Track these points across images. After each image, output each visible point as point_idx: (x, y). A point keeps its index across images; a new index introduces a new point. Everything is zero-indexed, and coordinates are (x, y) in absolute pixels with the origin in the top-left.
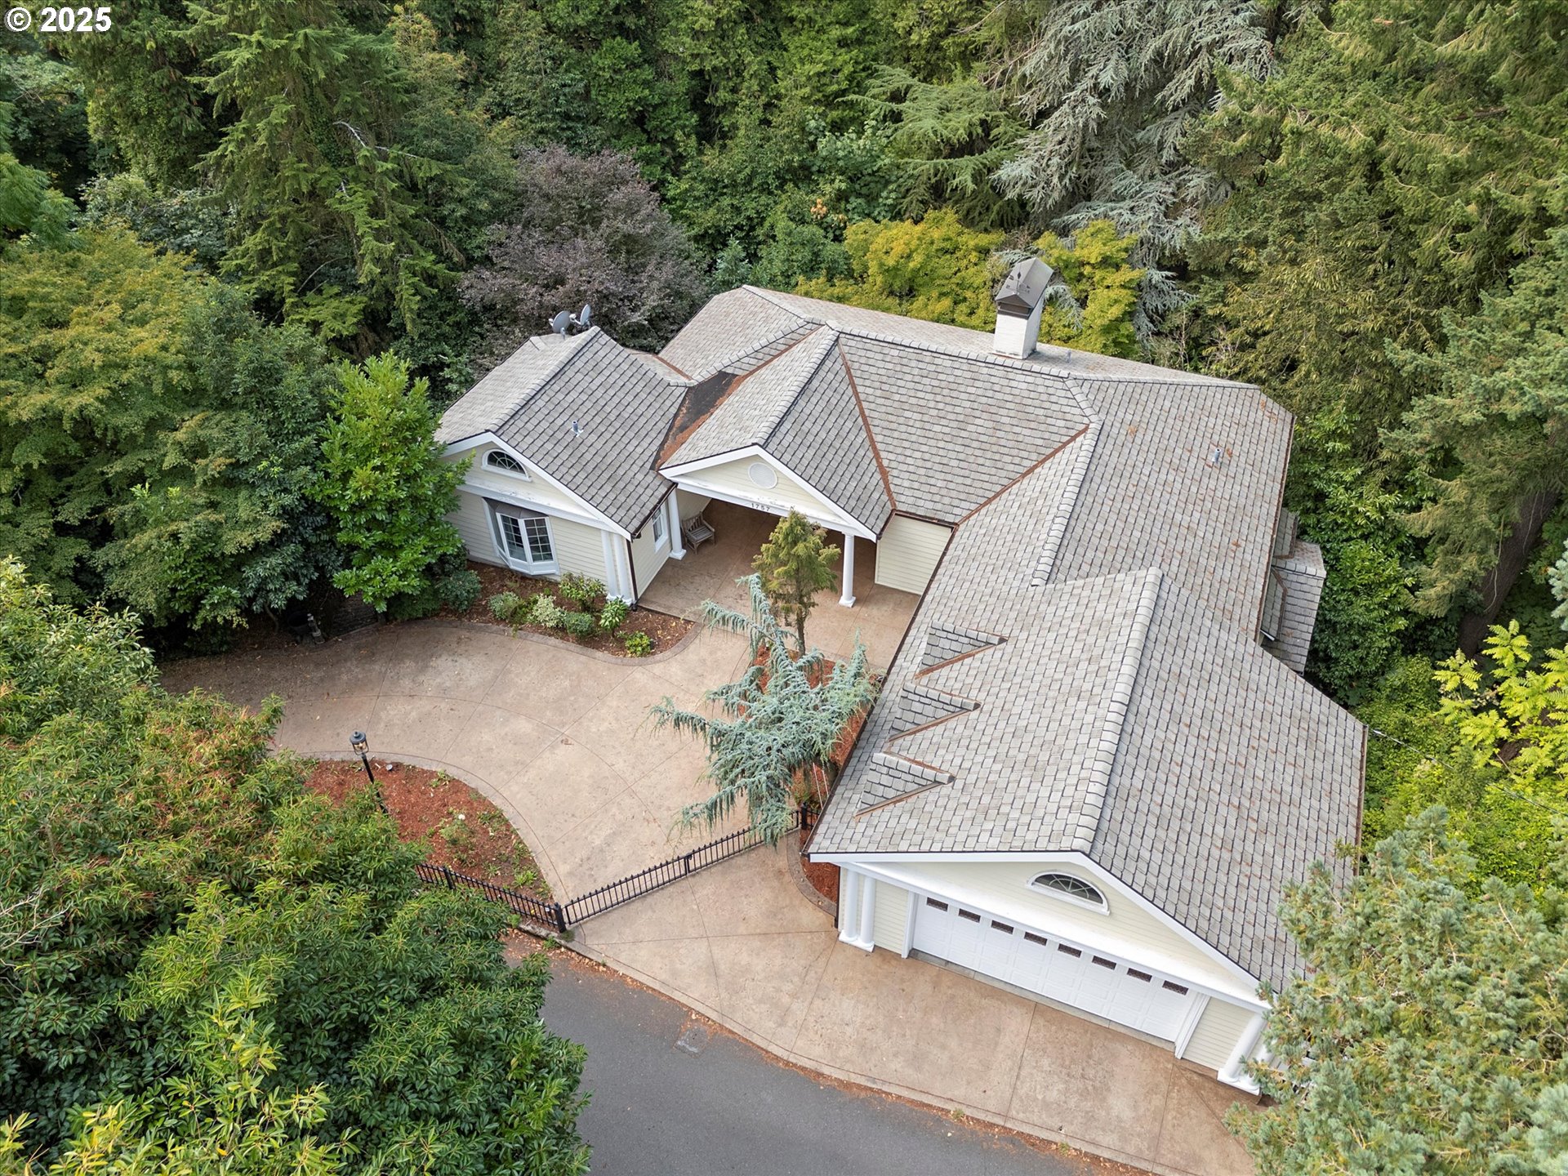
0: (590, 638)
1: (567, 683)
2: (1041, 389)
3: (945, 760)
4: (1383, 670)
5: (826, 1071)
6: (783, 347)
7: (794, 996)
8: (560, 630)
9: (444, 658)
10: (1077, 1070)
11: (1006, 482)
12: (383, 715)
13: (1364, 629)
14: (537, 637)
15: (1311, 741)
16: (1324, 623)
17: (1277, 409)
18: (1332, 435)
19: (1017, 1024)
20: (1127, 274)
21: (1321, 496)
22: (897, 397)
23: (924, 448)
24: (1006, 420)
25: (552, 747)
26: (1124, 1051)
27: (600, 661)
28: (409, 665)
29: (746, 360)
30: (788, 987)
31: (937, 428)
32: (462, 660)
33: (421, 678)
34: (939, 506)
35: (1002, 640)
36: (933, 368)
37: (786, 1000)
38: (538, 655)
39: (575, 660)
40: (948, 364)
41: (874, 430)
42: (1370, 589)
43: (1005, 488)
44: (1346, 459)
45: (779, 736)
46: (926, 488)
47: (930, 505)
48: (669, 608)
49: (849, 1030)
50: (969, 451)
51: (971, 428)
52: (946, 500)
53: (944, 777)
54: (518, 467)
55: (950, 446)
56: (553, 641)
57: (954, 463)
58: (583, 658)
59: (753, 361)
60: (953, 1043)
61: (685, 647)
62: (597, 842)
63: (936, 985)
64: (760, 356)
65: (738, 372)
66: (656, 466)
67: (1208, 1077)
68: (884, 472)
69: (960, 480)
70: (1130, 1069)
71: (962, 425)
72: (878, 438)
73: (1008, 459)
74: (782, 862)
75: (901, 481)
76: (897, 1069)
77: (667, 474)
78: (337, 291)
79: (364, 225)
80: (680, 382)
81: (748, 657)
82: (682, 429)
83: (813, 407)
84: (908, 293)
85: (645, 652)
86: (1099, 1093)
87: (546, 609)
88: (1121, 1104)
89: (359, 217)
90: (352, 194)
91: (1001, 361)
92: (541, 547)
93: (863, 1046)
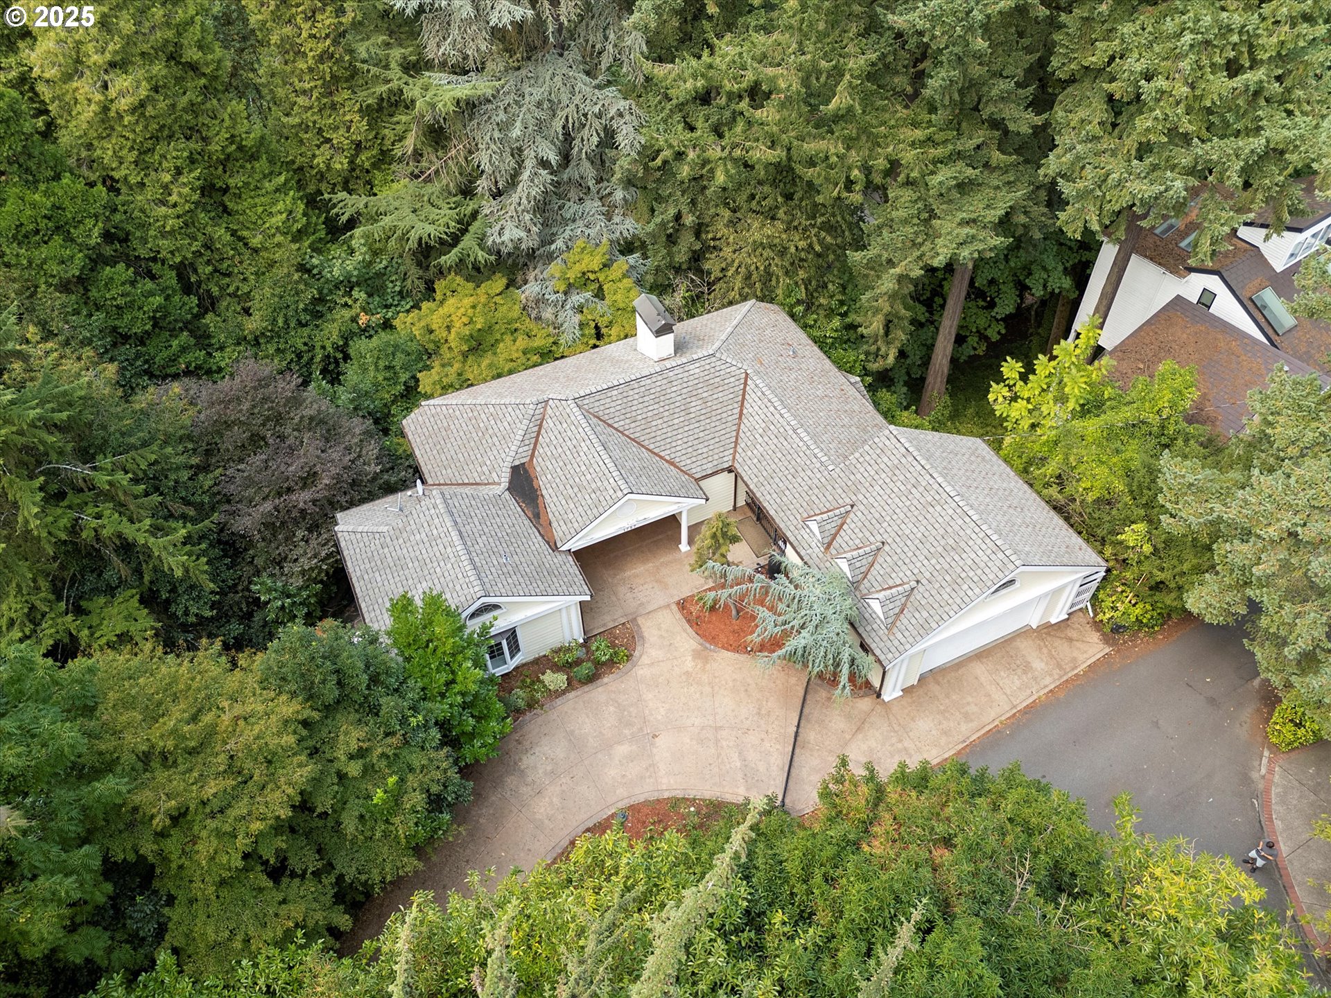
0: (592, 678)
1: (612, 709)
2: (707, 367)
3: (904, 574)
5: (946, 756)
6: (536, 429)
7: (900, 741)
8: (571, 685)
9: (524, 758)
10: (1014, 666)
11: (735, 428)
12: (538, 816)
14: (559, 701)
17: (770, 306)
19: (979, 669)
20: (619, 269)
22: (639, 417)
23: (680, 436)
24: (705, 395)
25: (652, 744)
27: (610, 683)
28: (511, 781)
29: (521, 450)
30: (894, 740)
31: (676, 421)
32: (537, 750)
33: (529, 779)
34: (715, 463)
35: (852, 506)
36: (643, 389)
37: (900, 746)
38: (574, 709)
39: (599, 693)
40: (649, 381)
41: (646, 443)
43: (738, 431)
46: (700, 457)
47: (710, 465)
48: (604, 625)
49: (934, 732)
50: (703, 423)
51: (692, 410)
52: (716, 457)
53: (913, 584)
54: (496, 607)
55: (692, 427)
56: (570, 696)
57: (701, 434)
58: (600, 689)
59: (526, 448)
60: (970, 699)
61: (643, 637)
62: (738, 764)
63: (938, 683)
64: (527, 442)
65: (523, 461)
66: (555, 548)
68: (672, 464)
69: (712, 442)
70: (1026, 648)
71: (687, 411)
72: (651, 447)
73: (724, 415)
75: (685, 462)
76: (965, 728)
77: (564, 548)
78: (102, 600)
79: (138, 533)
80: (498, 490)
81: (679, 615)
82: (537, 516)
83: (616, 454)
84: (478, 345)
85: (629, 657)
86: (1027, 667)
87: (555, 680)
88: (1038, 665)
89: (129, 530)
90: (98, 516)
91: (668, 364)
92: (515, 648)
93: (945, 733)
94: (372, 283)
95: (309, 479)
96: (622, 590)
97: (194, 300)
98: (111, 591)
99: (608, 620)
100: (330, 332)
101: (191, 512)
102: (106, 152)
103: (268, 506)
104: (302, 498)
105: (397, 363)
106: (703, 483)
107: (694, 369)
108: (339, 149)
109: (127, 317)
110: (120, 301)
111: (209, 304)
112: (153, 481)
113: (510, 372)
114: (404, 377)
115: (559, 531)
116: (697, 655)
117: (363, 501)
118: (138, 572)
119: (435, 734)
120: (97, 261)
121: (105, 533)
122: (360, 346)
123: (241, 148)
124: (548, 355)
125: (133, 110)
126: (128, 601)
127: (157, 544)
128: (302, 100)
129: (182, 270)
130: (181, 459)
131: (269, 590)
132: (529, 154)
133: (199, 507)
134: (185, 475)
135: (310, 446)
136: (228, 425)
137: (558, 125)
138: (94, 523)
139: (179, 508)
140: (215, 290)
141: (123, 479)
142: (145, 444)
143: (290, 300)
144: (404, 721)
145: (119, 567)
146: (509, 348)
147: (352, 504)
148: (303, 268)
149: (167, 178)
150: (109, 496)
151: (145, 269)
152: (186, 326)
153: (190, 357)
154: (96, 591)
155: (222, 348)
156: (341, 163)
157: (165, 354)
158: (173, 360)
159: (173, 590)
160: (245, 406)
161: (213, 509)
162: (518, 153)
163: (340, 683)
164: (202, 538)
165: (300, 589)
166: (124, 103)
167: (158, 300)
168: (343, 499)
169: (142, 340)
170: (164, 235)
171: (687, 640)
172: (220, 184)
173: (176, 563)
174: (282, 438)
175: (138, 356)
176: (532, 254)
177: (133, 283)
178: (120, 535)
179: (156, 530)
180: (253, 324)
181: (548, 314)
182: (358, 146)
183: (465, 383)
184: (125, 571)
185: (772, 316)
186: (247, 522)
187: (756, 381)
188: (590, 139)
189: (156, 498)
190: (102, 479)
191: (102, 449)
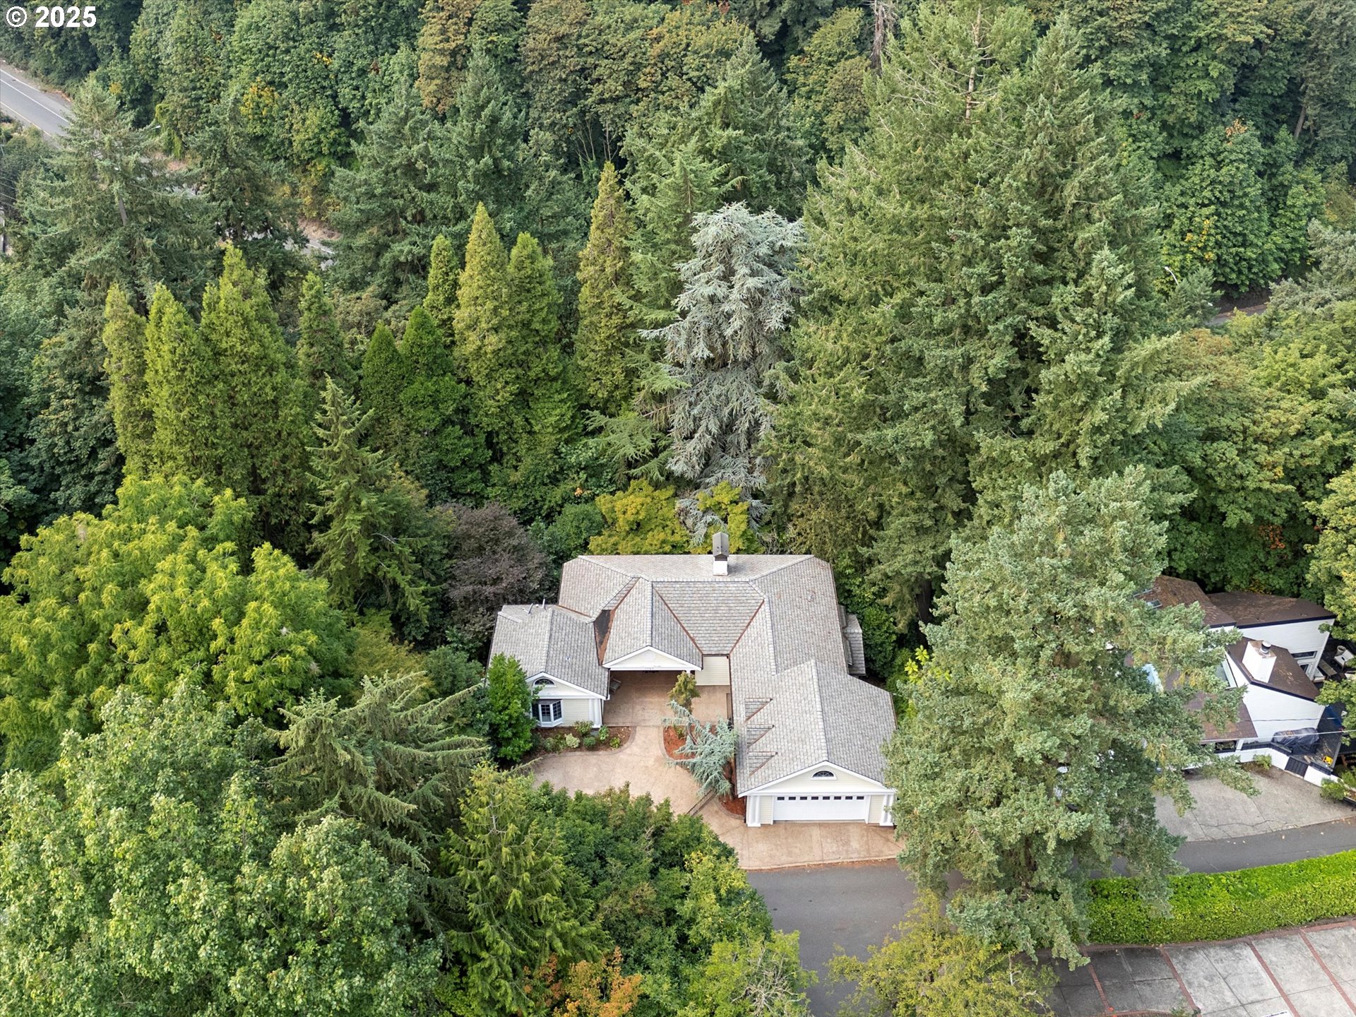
0: (593, 748)
3: (771, 748)
4: (893, 659)
6: (626, 592)
8: (580, 747)
10: (839, 839)
13: (882, 644)
14: (570, 753)
15: (876, 704)
16: (866, 646)
17: (824, 563)
18: (845, 568)
19: (816, 832)
20: (743, 506)
21: (849, 591)
22: (688, 605)
23: (705, 625)
24: (732, 605)
26: (851, 828)
27: (602, 755)
29: (612, 602)
30: (739, 848)
31: (707, 615)
34: (718, 648)
35: (771, 699)
36: (695, 589)
38: (576, 761)
39: (594, 758)
40: (701, 585)
41: (682, 622)
42: (879, 627)
43: (742, 634)
44: (854, 576)
45: (715, 758)
46: (711, 642)
47: (714, 647)
48: (617, 723)
49: (766, 853)
50: (723, 622)
51: (720, 612)
52: (722, 645)
53: (773, 754)
54: (551, 682)
55: (715, 622)
56: (578, 753)
57: (719, 628)
58: (594, 756)
59: (615, 602)
60: (798, 845)
61: (634, 738)
63: (786, 829)
64: (618, 598)
65: (610, 608)
66: (600, 664)
67: (877, 826)
68: (693, 640)
69: (723, 635)
70: (854, 833)
71: (716, 611)
73: (737, 622)
74: (716, 808)
75: (701, 642)
76: (784, 859)
77: (606, 666)
78: (374, 611)
79: (402, 581)
80: (588, 620)
81: (661, 734)
82: (601, 643)
83: (658, 621)
84: (638, 527)
85: (620, 746)
86: (847, 843)
87: (571, 740)
88: (855, 844)
89: (399, 578)
90: (389, 566)
91: (721, 579)
92: (558, 714)
93: (771, 856)
94: (593, 470)
95: (497, 581)
96: (638, 707)
97: (490, 453)
98: (379, 607)
99: (620, 721)
100: (557, 494)
101: (433, 579)
102: (473, 367)
103: (470, 588)
104: (489, 590)
105: (583, 526)
106: (706, 659)
107: (732, 587)
108: (605, 386)
109: (450, 456)
110: (449, 447)
111: (497, 458)
112: (420, 557)
113: (646, 553)
114: (584, 535)
115: (608, 654)
116: (658, 760)
117: (522, 603)
118: (396, 602)
119: (487, 727)
120: (448, 421)
121: (389, 576)
122: (570, 509)
123: (547, 374)
124: (677, 549)
125: (494, 352)
126: (385, 616)
127: (408, 590)
128: (592, 355)
129: (490, 435)
130: (439, 549)
131: (453, 636)
132: (703, 423)
133: (438, 577)
134: (437, 558)
135: (505, 562)
136: (470, 537)
137: (726, 411)
138: (386, 569)
139: (427, 574)
140: (505, 449)
141: (407, 550)
142: (425, 535)
143: (541, 468)
144: (474, 714)
145: (388, 596)
146: (656, 536)
147: (515, 602)
148: (556, 452)
149: (499, 386)
150: (398, 558)
151: (469, 431)
152: (481, 466)
153: (474, 486)
154: (372, 605)
155: (494, 485)
156: (603, 394)
157: (462, 481)
158: (465, 486)
159: (408, 619)
160: (481, 530)
161: (445, 580)
162: (697, 420)
163: (452, 682)
164: (434, 594)
165: (470, 641)
166: (489, 349)
167: (469, 450)
168: (511, 598)
169: (453, 470)
170: (487, 415)
171: (658, 748)
172: (529, 391)
173: (413, 603)
174: (494, 553)
175: (448, 478)
176: (689, 482)
177: (460, 438)
178: (394, 580)
179: (412, 582)
180: (515, 477)
181: (689, 522)
182: (617, 387)
183: (615, 551)
184: (390, 600)
185: (818, 570)
186: (456, 594)
187: (766, 607)
188: (743, 425)
189: (419, 566)
190: (398, 548)
191: (404, 531)
